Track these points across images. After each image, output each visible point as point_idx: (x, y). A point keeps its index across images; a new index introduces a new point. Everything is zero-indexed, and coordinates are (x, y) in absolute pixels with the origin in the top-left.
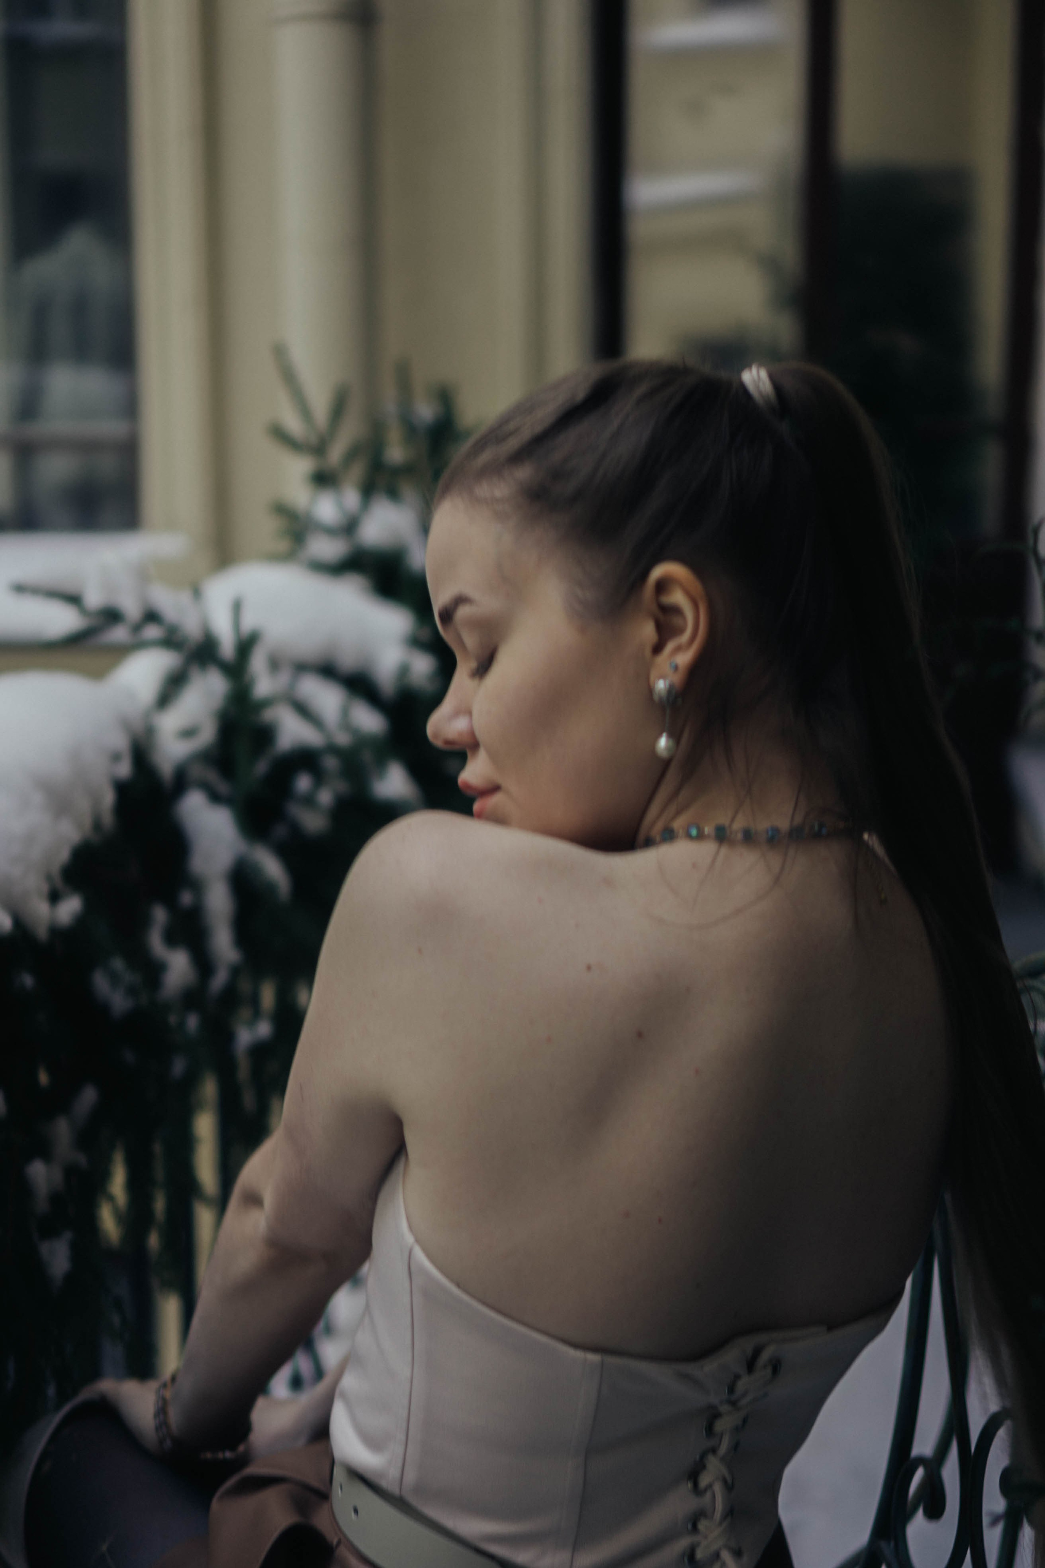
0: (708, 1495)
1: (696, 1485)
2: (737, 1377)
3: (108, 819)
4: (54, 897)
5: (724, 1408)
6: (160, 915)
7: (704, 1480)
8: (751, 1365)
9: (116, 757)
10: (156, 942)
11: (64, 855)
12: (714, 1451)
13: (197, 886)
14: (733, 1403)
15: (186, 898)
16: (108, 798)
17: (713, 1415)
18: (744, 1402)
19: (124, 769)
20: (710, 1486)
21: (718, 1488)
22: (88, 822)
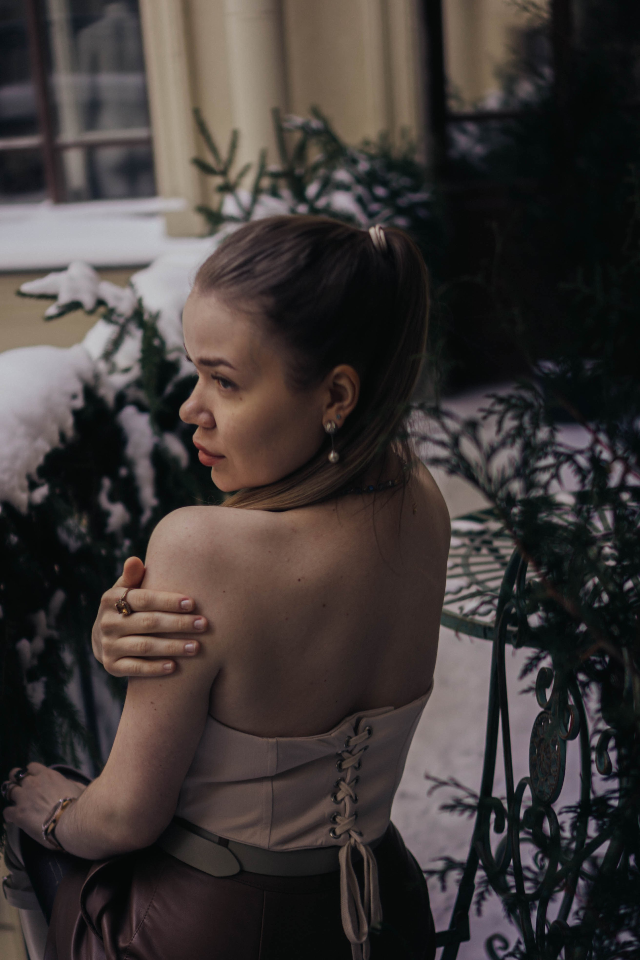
0: (343, 803)
1: (335, 798)
2: (350, 737)
3: (70, 433)
4: (33, 486)
5: (345, 755)
6: (107, 483)
7: (340, 796)
8: (356, 730)
9: (74, 397)
10: (104, 500)
11: (41, 460)
12: (343, 780)
13: (130, 464)
14: (350, 752)
15: (123, 472)
16: (70, 421)
17: (340, 758)
18: (355, 751)
19: (79, 403)
20: (343, 799)
21: (347, 800)
22: (56, 438)
